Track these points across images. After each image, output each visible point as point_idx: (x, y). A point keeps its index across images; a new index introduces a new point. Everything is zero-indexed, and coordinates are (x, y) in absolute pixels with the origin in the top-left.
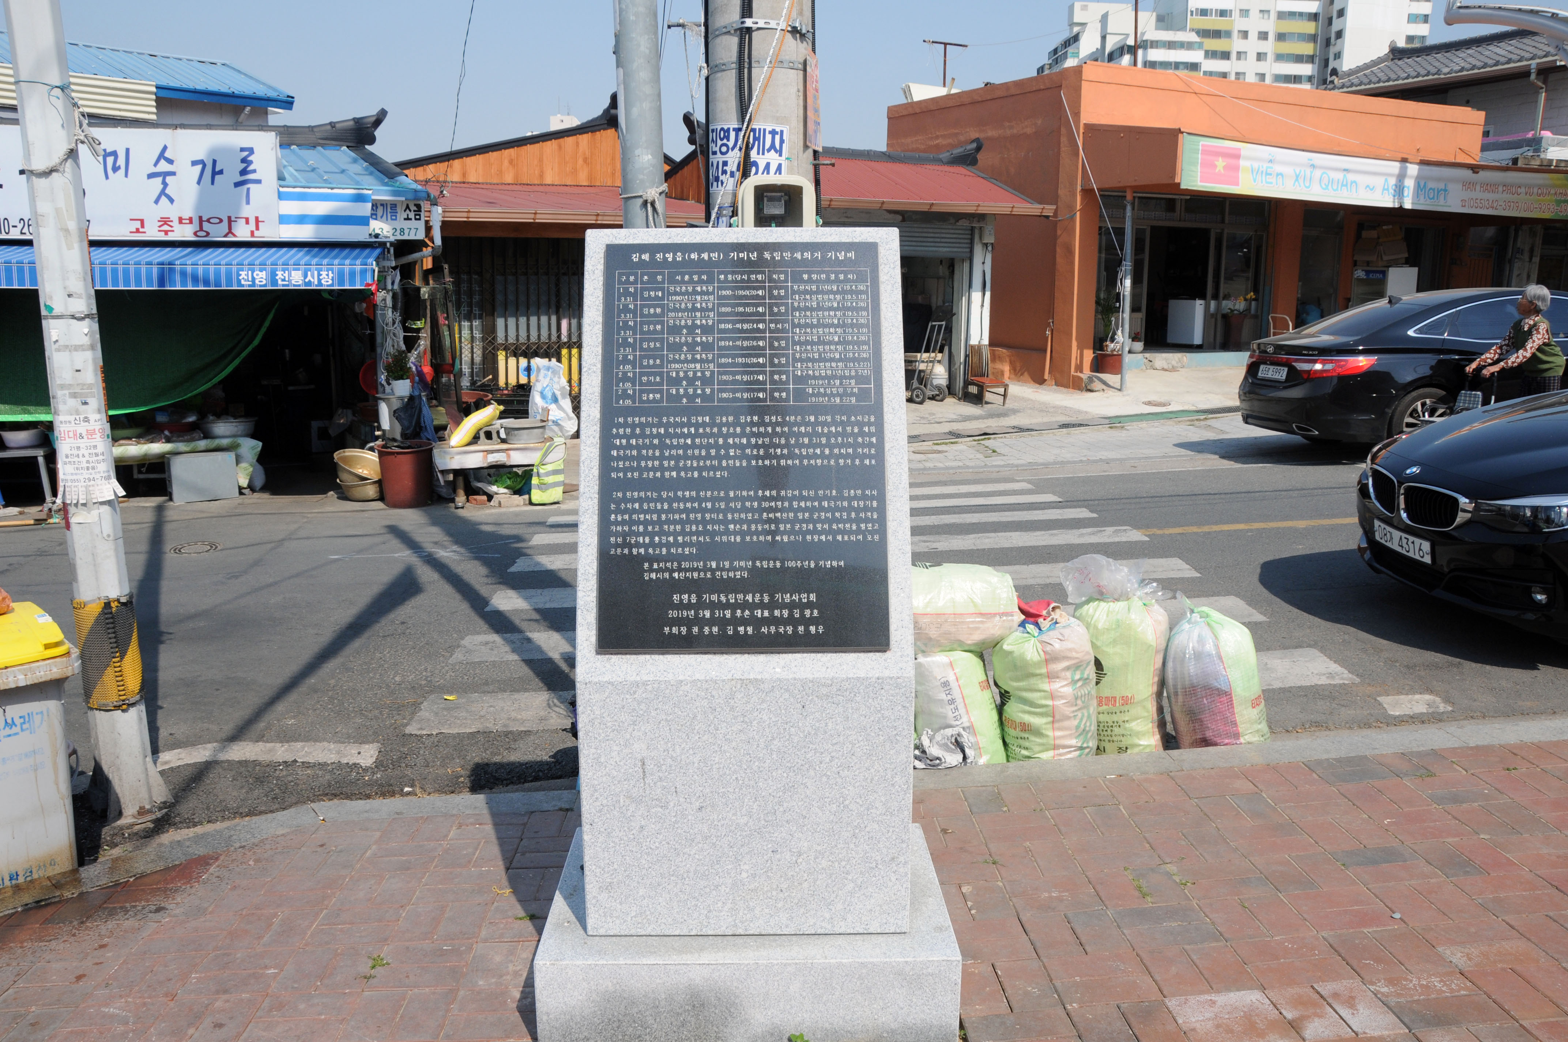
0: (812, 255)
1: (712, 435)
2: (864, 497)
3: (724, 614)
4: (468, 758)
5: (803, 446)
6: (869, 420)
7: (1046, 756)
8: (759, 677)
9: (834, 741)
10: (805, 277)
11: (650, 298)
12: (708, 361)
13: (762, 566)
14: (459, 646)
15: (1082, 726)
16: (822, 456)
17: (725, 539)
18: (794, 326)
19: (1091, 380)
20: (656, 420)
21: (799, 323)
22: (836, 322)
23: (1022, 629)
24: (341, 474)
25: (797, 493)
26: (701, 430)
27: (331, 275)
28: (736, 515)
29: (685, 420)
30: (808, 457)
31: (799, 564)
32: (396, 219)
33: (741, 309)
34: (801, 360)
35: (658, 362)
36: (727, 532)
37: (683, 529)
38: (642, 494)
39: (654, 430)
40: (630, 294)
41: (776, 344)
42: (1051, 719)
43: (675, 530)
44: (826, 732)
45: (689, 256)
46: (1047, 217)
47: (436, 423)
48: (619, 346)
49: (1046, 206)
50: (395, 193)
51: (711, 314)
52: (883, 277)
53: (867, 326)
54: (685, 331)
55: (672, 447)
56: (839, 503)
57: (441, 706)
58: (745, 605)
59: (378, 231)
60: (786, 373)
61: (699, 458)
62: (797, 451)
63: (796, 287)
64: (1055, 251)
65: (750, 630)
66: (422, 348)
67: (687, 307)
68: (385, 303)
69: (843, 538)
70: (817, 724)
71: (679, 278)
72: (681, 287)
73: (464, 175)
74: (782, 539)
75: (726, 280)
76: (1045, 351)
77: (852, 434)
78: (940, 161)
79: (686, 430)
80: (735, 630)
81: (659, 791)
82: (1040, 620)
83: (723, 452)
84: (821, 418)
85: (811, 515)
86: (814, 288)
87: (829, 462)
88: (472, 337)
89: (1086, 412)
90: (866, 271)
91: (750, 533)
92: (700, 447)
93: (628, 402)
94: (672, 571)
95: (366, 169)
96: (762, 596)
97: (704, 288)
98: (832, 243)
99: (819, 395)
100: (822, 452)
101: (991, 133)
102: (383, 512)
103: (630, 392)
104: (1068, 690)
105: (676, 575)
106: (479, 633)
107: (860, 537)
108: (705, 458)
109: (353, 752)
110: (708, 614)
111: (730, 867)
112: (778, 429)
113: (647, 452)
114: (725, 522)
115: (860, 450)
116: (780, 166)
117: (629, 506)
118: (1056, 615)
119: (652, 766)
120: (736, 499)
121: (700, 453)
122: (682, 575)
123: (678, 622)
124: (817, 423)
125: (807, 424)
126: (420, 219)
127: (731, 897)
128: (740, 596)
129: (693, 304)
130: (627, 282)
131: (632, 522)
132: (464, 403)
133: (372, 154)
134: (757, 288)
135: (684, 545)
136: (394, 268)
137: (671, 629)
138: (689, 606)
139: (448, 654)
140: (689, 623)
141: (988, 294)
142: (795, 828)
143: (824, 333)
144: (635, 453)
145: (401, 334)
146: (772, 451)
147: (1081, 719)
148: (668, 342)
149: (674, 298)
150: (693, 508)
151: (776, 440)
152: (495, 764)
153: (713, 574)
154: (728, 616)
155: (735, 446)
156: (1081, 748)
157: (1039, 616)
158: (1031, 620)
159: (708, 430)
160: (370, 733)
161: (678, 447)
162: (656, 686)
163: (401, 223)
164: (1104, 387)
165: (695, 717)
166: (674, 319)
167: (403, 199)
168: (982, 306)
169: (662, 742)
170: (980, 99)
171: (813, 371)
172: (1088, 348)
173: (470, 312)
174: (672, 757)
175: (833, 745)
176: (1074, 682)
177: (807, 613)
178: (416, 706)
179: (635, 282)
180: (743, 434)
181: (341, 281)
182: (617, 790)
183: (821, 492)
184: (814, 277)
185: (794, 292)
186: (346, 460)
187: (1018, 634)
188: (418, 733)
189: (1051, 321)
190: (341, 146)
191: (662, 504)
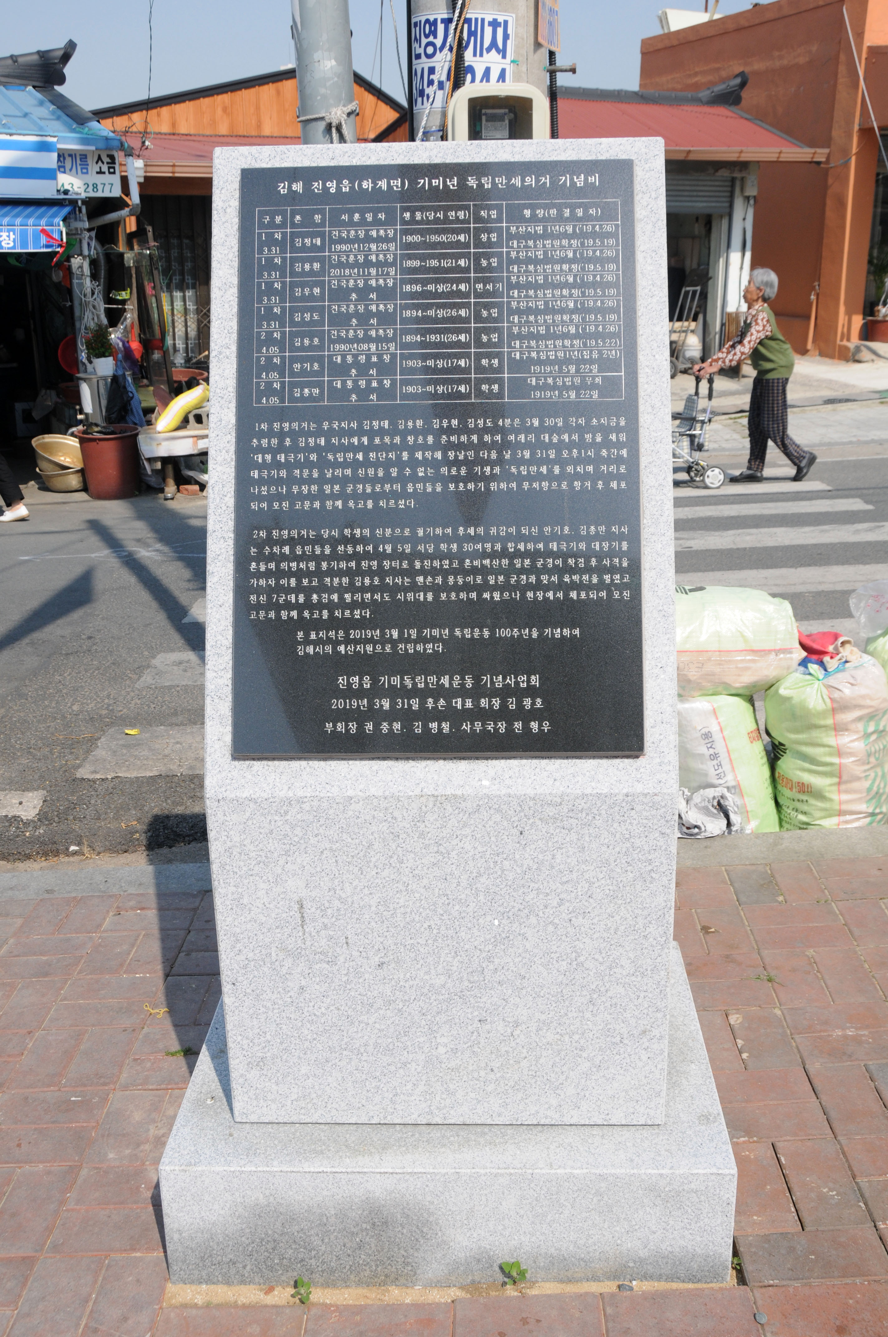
0: (537, 181)
1: (393, 447)
2: (610, 536)
3: (409, 704)
4: (146, 809)
5: (522, 462)
6: (618, 423)
7: (830, 823)
8: (459, 793)
9: (564, 879)
10: (527, 213)
11: (304, 248)
12: (386, 340)
13: (463, 635)
14: (148, 666)
15: (875, 789)
16: (550, 477)
17: (410, 596)
18: (511, 286)
19: (858, 349)
20: (313, 425)
21: (518, 283)
22: (571, 280)
23: (802, 669)
24: (40, 462)
25: (513, 530)
26: (377, 441)
27: (12, 236)
28: (427, 563)
29: (354, 425)
30: (530, 478)
31: (516, 633)
32: (87, 173)
33: (434, 263)
34: (520, 337)
35: (316, 341)
36: (414, 588)
37: (352, 583)
38: (294, 533)
39: (311, 441)
40: (275, 242)
41: (485, 313)
42: (836, 780)
43: (340, 584)
44: (553, 867)
45: (360, 185)
46: (818, 163)
47: (144, 404)
48: (261, 318)
49: (819, 150)
50: (85, 141)
51: (392, 271)
52: (640, 212)
53: (615, 285)
54: (354, 296)
55: (335, 465)
56: (573, 545)
57: (121, 742)
58: (439, 692)
59: (67, 187)
60: (499, 355)
61: (375, 480)
62: (513, 470)
63: (513, 230)
64: (824, 205)
65: (446, 727)
66: (129, 321)
67: (357, 261)
68: (82, 271)
69: (578, 595)
70: (541, 856)
71: (345, 217)
72: (348, 232)
73: (174, 125)
74: (492, 597)
75: (413, 221)
76: (808, 317)
77: (594, 444)
78: (698, 101)
79: (355, 440)
80: (425, 726)
81: (323, 942)
82: (826, 659)
83: (408, 471)
84: (549, 422)
85: (533, 562)
86: (540, 230)
87: (559, 485)
88: (186, 309)
89: (854, 386)
90: (615, 203)
91: (445, 587)
92: (376, 465)
93: (274, 401)
94: (336, 643)
95: (53, 113)
96: (463, 679)
97: (382, 232)
98: (566, 162)
99: (546, 387)
100: (550, 471)
101: (758, 65)
102: (85, 505)
103: (277, 386)
104: (859, 746)
105: (342, 649)
106: (172, 650)
107: (604, 594)
108: (383, 481)
109: (14, 801)
110: (386, 705)
111: (422, 1040)
112: (487, 438)
113: (301, 472)
114: (411, 573)
115: (604, 468)
116: (503, 71)
117: (276, 550)
118: (846, 652)
119: (313, 910)
120: (427, 539)
121: (376, 474)
122: (351, 648)
123: (345, 715)
124: (542, 429)
125: (528, 430)
126: (114, 173)
127: (424, 1078)
128: (432, 679)
129: (366, 256)
130: (272, 225)
131: (279, 574)
132: (176, 382)
133: (61, 96)
134: (457, 232)
135: (353, 605)
136: (89, 230)
137: (335, 726)
138: (360, 693)
139: (135, 677)
140: (360, 717)
141: (748, 255)
142: (510, 991)
143: (553, 296)
144: (283, 473)
145: (102, 306)
146: (478, 469)
147: (874, 780)
148: (330, 312)
149: (338, 247)
150: (366, 553)
151: (484, 454)
152: (177, 816)
153: (394, 647)
154: (416, 707)
155: (425, 463)
156: (873, 814)
157: (825, 653)
158: (814, 657)
159: (387, 440)
160: (36, 777)
161: (345, 465)
162: (316, 803)
163: (93, 178)
164: (874, 357)
165: (370, 845)
166: (339, 278)
167: (93, 148)
168: (741, 268)
169: (326, 879)
170: (747, 24)
171: (538, 353)
172: (856, 313)
173: (183, 280)
174: (340, 899)
175: (562, 884)
176: (867, 735)
177: (527, 702)
178: (92, 742)
179: (283, 225)
180: (437, 446)
181: (24, 244)
182: (267, 940)
183: (547, 529)
184: (540, 213)
185: (510, 237)
186: (46, 447)
187: (798, 676)
188: (91, 777)
189: (816, 283)
190: (26, 85)
191: (323, 547)
